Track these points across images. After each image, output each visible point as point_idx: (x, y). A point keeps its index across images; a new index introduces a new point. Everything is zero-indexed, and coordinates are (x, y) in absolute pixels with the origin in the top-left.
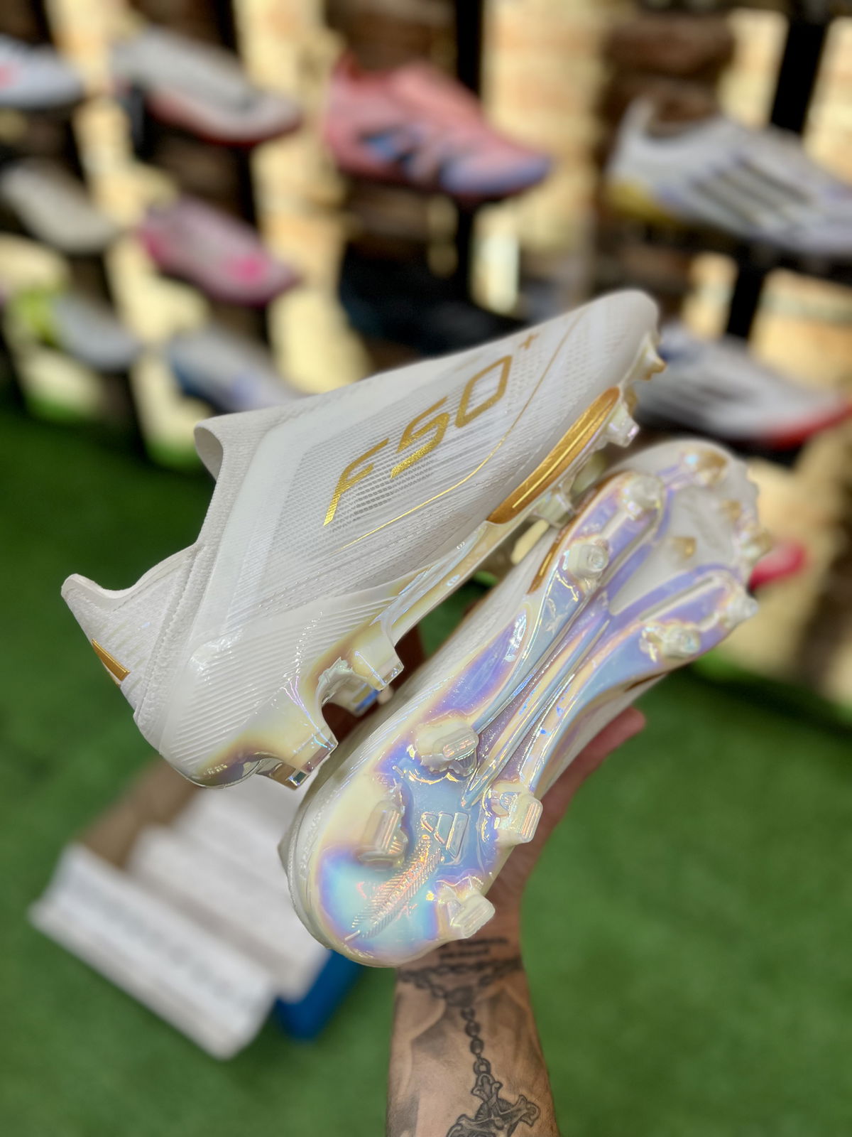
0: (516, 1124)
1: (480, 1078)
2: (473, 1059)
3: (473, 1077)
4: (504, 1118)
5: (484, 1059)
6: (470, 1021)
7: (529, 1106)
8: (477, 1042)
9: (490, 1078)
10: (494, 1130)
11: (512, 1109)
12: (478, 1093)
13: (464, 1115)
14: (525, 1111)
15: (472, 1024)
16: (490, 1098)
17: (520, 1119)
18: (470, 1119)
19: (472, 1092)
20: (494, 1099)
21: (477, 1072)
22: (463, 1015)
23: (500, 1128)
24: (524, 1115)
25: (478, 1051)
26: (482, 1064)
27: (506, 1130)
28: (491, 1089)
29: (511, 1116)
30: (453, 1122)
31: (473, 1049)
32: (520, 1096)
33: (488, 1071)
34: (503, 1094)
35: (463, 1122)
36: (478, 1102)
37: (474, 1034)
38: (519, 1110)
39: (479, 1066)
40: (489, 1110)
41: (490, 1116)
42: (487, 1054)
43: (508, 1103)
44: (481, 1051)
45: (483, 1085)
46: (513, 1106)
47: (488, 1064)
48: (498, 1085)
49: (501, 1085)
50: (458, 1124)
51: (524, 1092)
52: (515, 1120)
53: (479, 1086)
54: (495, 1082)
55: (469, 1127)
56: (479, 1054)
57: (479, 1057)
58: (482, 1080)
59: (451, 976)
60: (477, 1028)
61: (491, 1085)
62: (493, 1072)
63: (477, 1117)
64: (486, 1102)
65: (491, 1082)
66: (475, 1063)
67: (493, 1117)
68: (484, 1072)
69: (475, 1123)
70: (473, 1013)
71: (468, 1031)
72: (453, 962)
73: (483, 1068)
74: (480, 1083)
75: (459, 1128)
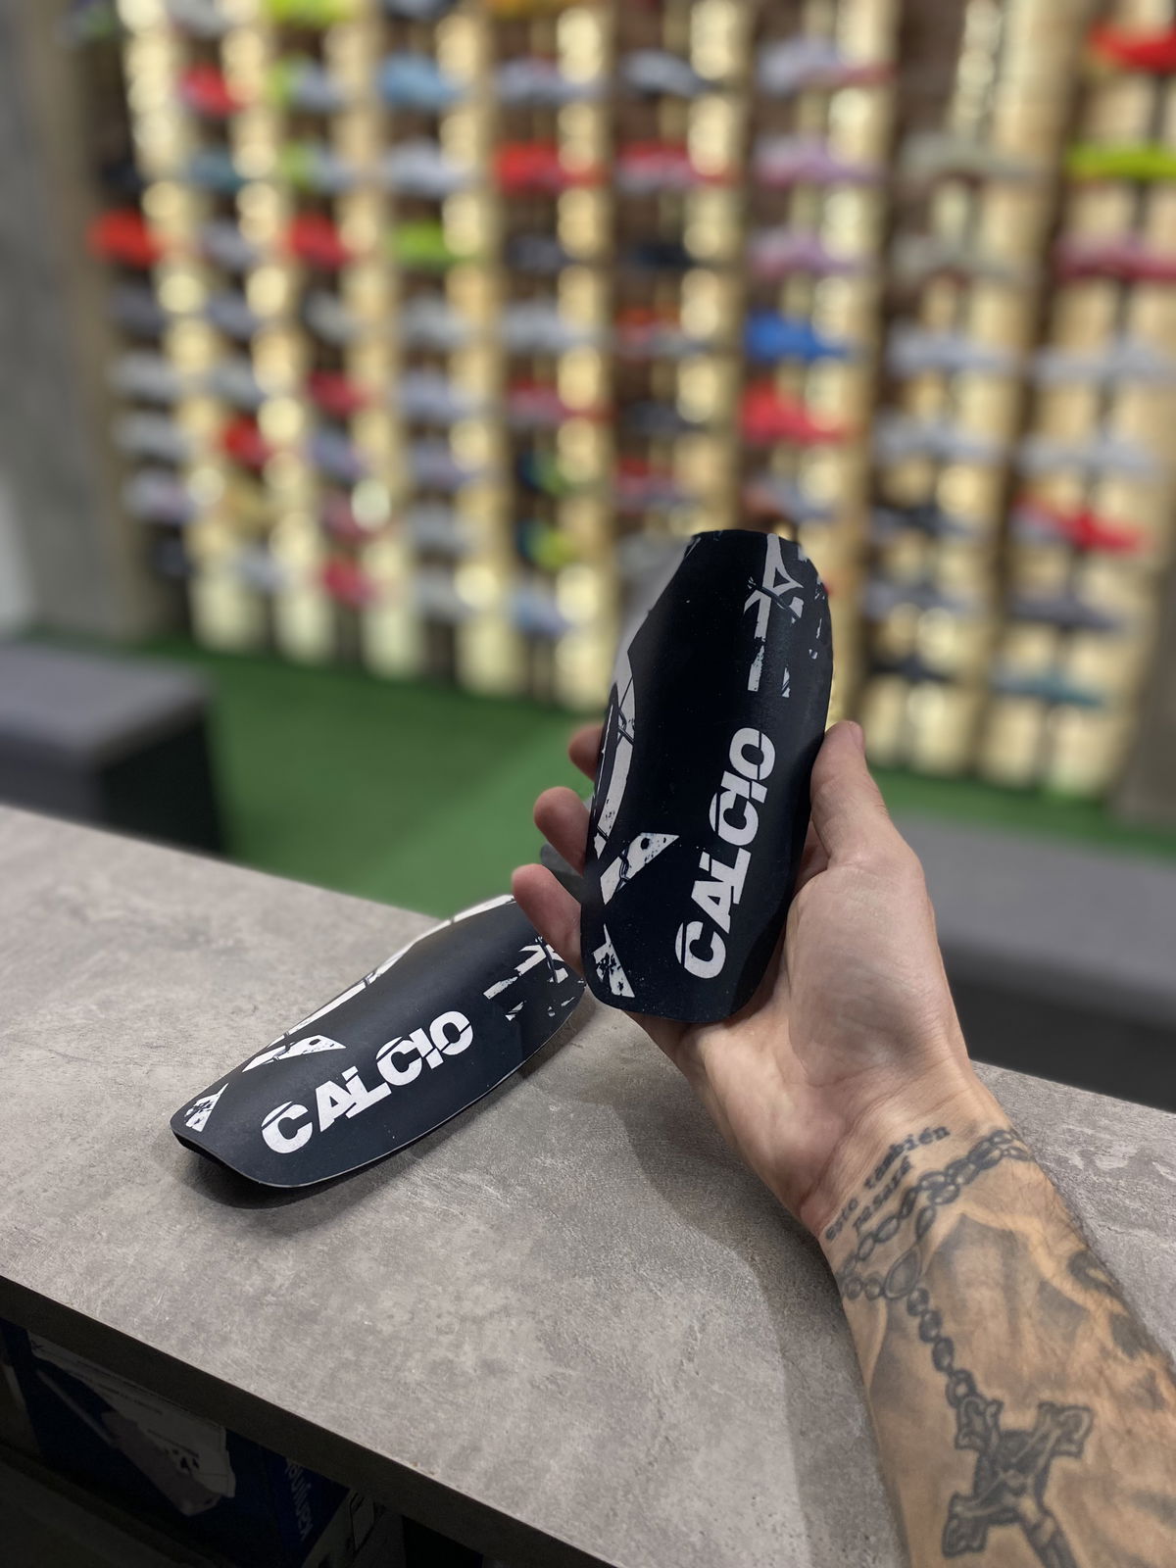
0: (1046, 1469)
1: (962, 1409)
2: (941, 1380)
3: (951, 1413)
4: (1023, 1468)
5: (962, 1371)
6: (923, 1313)
7: (1062, 1418)
8: (941, 1346)
9: (978, 1401)
10: (1009, 1499)
11: (1031, 1441)
12: (964, 1442)
13: (956, 1497)
14: (1056, 1433)
15: (928, 1317)
16: (986, 1440)
17: (1054, 1453)
18: (967, 1499)
19: (957, 1446)
20: (994, 1439)
21: (954, 1401)
22: (911, 1309)
23: (1019, 1492)
24: (1058, 1441)
25: (946, 1362)
26: (958, 1383)
27: (1030, 1490)
28: (985, 1422)
29: (1035, 1454)
30: (943, 1516)
31: (938, 1365)
32: (1041, 1406)
33: (972, 1390)
34: (1011, 1420)
35: (958, 1509)
36: (971, 1458)
37: (933, 1333)
38: (1045, 1437)
39: (955, 1390)
40: (993, 1462)
41: (995, 1474)
42: (962, 1360)
44: (952, 1359)
45: (969, 1423)
46: (1031, 1435)
47: (967, 1378)
48: (992, 1409)
49: (999, 1405)
50: (952, 1516)
51: (1046, 1395)
52: (1041, 1462)
53: (965, 1428)
54: (989, 1404)
55: (969, 1515)
56: (950, 1365)
57: (951, 1372)
58: (967, 1414)
59: (879, 1249)
60: (937, 1320)
61: (981, 1414)
62: (982, 1388)
63: (976, 1486)
64: (983, 1453)
65: (982, 1407)
66: (947, 1386)
67: (1002, 1476)
68: (966, 1395)
69: (973, 1503)
70: (925, 1296)
71: (924, 1337)
72: (872, 1224)
73: (962, 1390)
74: (964, 1420)
75: (955, 1523)
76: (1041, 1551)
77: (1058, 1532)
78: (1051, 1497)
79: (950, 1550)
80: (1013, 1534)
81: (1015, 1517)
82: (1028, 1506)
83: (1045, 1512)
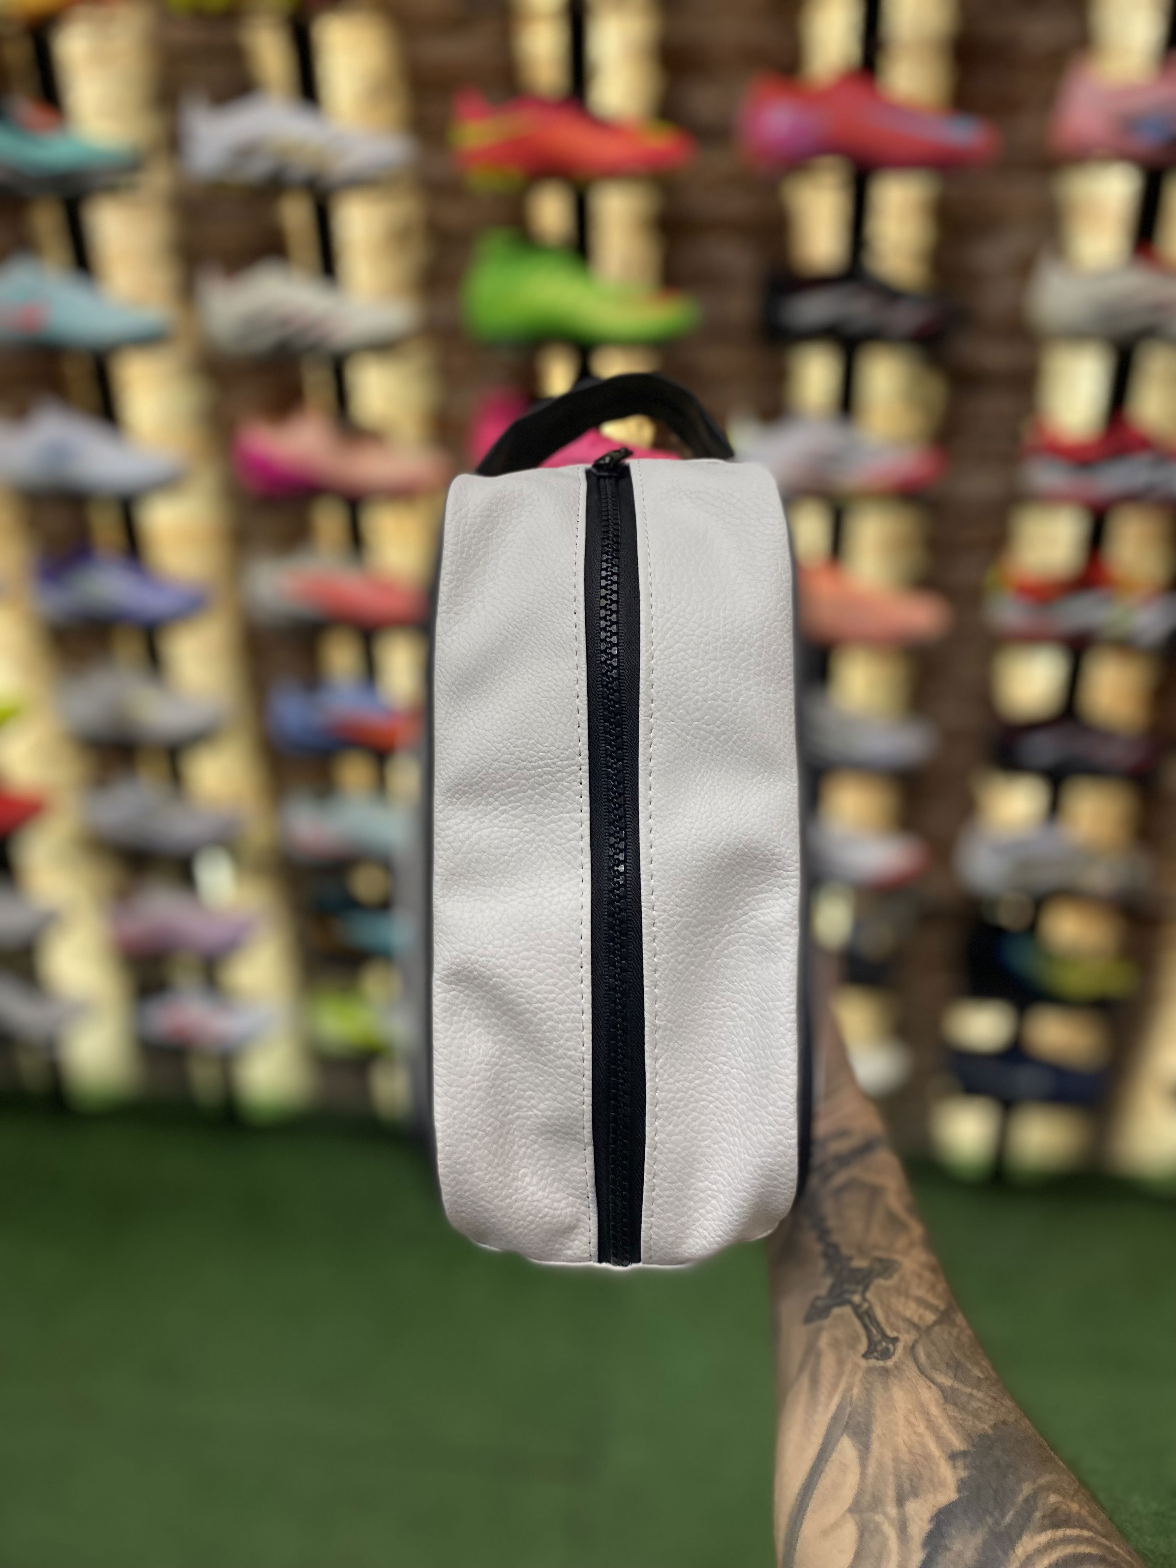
0: (870, 1283)
1: (830, 1260)
2: (819, 1247)
3: (822, 1262)
4: (858, 1283)
5: (833, 1243)
7: (884, 1264)
8: (823, 1232)
9: (839, 1256)
10: (847, 1296)
11: (865, 1272)
12: (830, 1274)
14: (879, 1270)
17: (876, 1277)
18: (824, 1297)
19: (824, 1276)
21: (825, 1256)
23: (853, 1293)
25: (824, 1240)
26: (830, 1249)
27: (859, 1292)
28: (841, 1264)
29: (865, 1277)
30: (808, 1306)
31: (820, 1240)
32: (874, 1259)
33: (838, 1251)
34: (856, 1264)
35: (817, 1302)
36: (831, 1280)
37: (820, 1226)
38: (872, 1271)
39: (827, 1251)
40: (843, 1280)
41: (842, 1286)
42: (836, 1238)
43: (859, 1270)
44: (828, 1239)
45: (833, 1265)
46: (866, 1269)
48: (847, 1259)
49: (850, 1258)
50: (813, 1305)
51: (878, 1255)
52: (868, 1280)
53: (830, 1266)
54: (845, 1257)
55: (823, 1304)
56: (826, 1241)
57: (826, 1244)
58: (832, 1261)
60: (824, 1220)
61: (840, 1261)
62: (844, 1251)
63: (830, 1291)
64: (838, 1276)
65: (841, 1258)
66: (823, 1249)
67: (845, 1286)
68: (833, 1254)
69: (826, 1299)
71: (814, 1226)
73: (831, 1251)
74: (830, 1263)
75: (814, 1308)
76: (860, 1316)
77: (870, 1307)
78: (869, 1295)
79: (808, 1319)
80: (847, 1310)
81: (849, 1302)
82: (857, 1299)
83: (865, 1299)
